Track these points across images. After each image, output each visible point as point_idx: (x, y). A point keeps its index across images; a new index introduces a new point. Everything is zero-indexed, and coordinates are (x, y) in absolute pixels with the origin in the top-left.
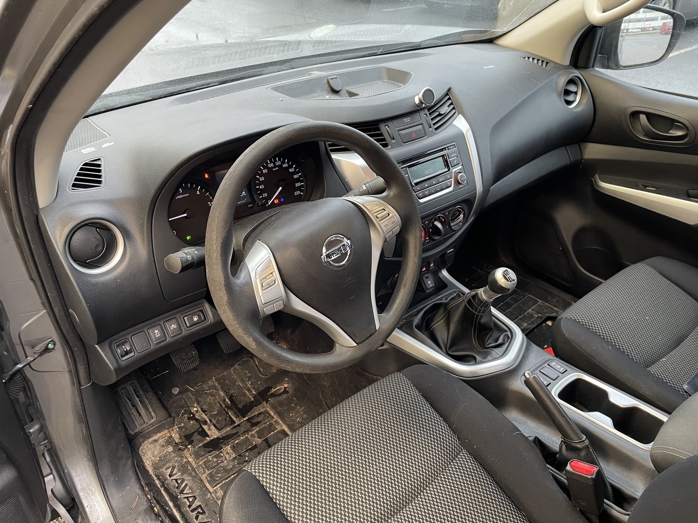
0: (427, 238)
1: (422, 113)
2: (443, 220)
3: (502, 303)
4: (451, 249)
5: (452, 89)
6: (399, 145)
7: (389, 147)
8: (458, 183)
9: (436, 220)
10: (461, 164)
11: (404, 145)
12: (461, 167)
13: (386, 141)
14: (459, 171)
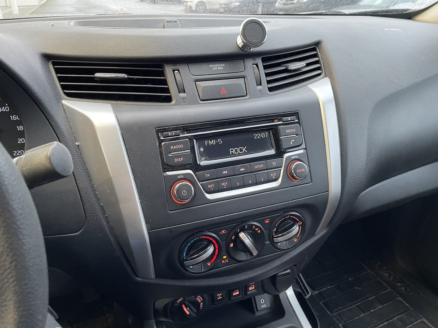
0: (225, 257)
1: (249, 63)
2: (259, 232)
3: (386, 323)
4: (286, 270)
5: (323, 44)
6: (192, 102)
7: (173, 102)
8: (290, 176)
9: (243, 230)
10: (303, 146)
11: (200, 103)
12: (302, 151)
13: (169, 93)
14: (296, 157)
